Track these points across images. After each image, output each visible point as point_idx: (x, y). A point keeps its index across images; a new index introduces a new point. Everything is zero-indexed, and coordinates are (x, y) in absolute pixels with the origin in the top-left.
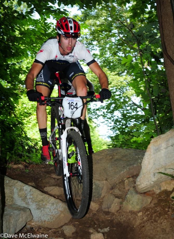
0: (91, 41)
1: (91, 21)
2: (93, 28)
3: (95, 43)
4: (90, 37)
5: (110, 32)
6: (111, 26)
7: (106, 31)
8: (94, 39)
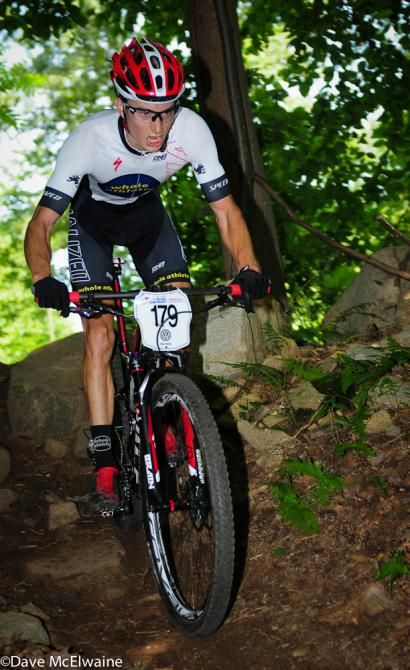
0: (55, 121)
1: (53, 79)
2: (57, 94)
3: (61, 125)
4: (50, 114)
5: (93, 101)
6: (96, 89)
7: (84, 100)
8: (60, 117)
